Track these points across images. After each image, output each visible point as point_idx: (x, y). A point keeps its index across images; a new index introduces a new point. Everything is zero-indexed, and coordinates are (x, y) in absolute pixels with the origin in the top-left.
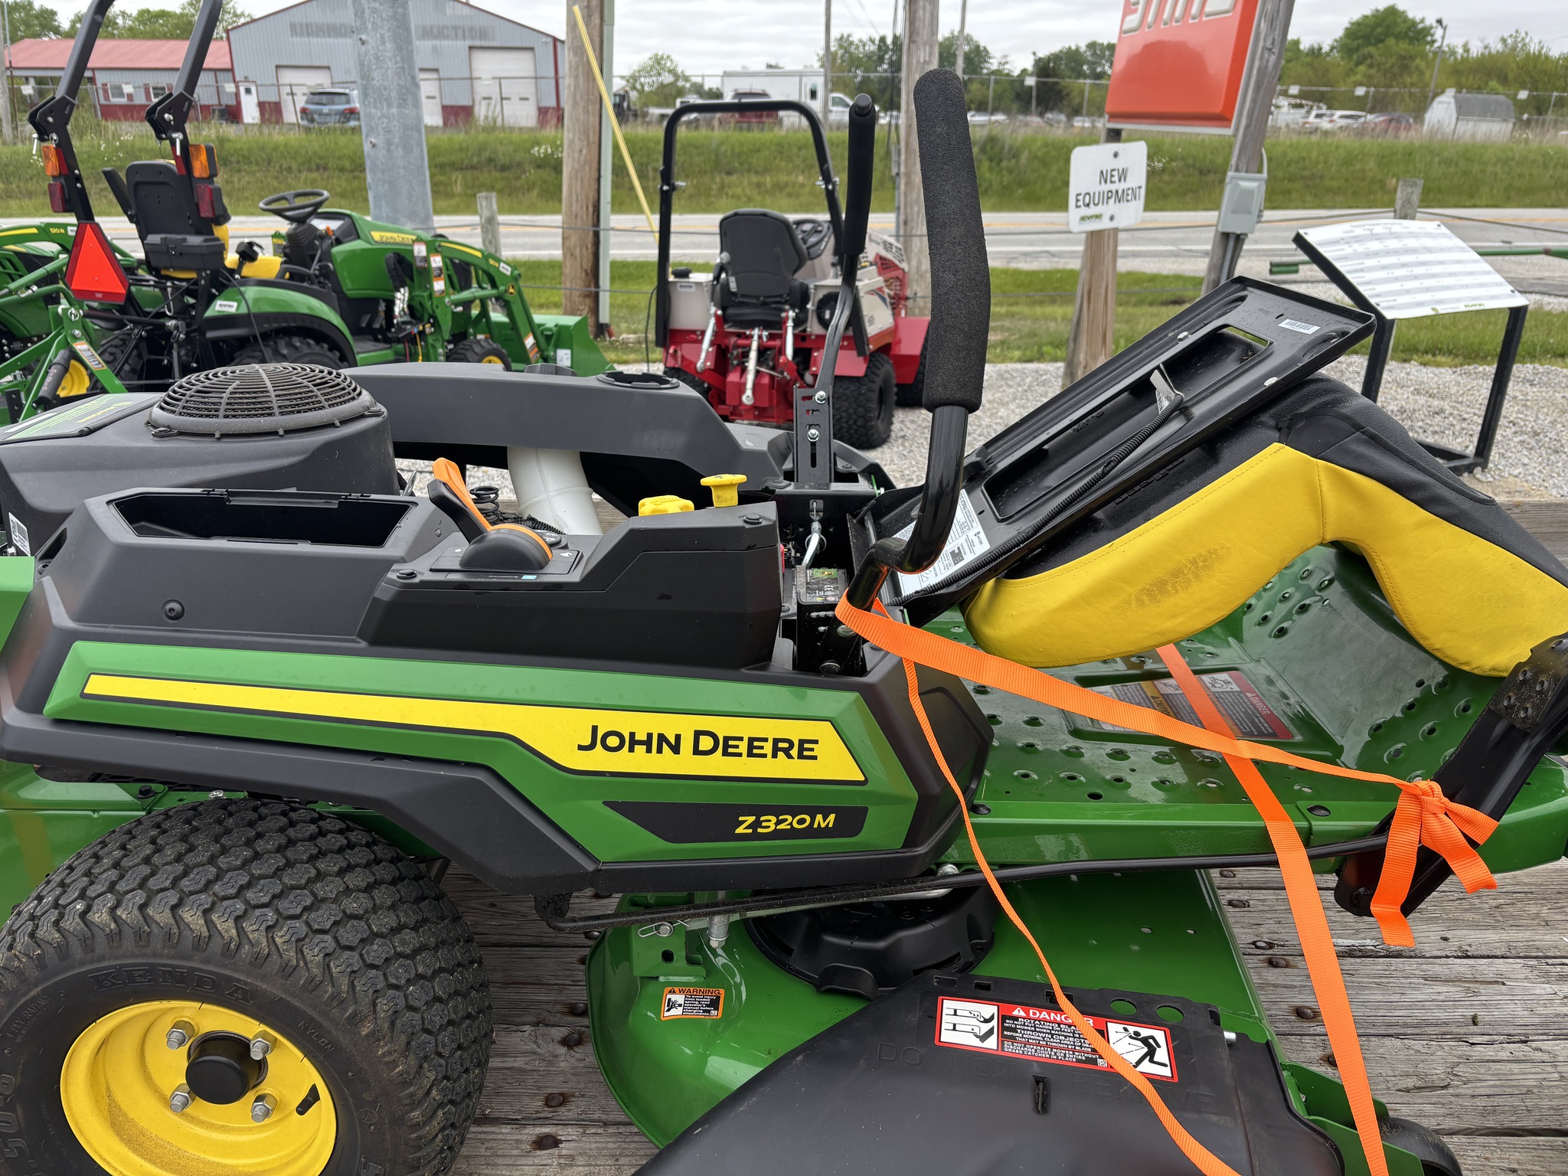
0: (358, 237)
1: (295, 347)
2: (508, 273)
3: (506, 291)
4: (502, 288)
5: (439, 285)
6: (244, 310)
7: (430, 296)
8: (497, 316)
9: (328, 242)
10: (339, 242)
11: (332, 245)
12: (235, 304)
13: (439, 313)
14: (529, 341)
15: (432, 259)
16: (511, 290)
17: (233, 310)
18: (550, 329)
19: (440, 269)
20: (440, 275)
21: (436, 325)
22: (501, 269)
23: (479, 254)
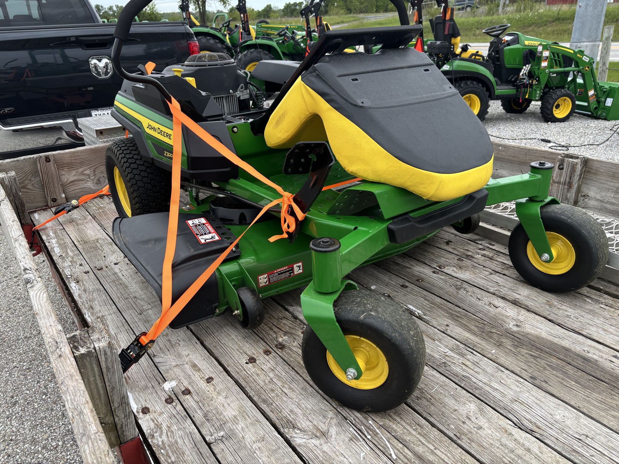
0: (518, 43)
1: (467, 84)
2: (587, 61)
3: (583, 68)
4: (581, 67)
5: (544, 64)
6: (451, 69)
7: (539, 68)
8: (580, 81)
9: (504, 45)
10: (509, 45)
11: (505, 46)
12: (449, 67)
13: (541, 76)
14: (591, 93)
15: (544, 52)
16: (587, 69)
17: (447, 69)
18: (606, 89)
19: (547, 57)
20: (546, 60)
21: (538, 81)
22: (583, 59)
23: (572, 52)
